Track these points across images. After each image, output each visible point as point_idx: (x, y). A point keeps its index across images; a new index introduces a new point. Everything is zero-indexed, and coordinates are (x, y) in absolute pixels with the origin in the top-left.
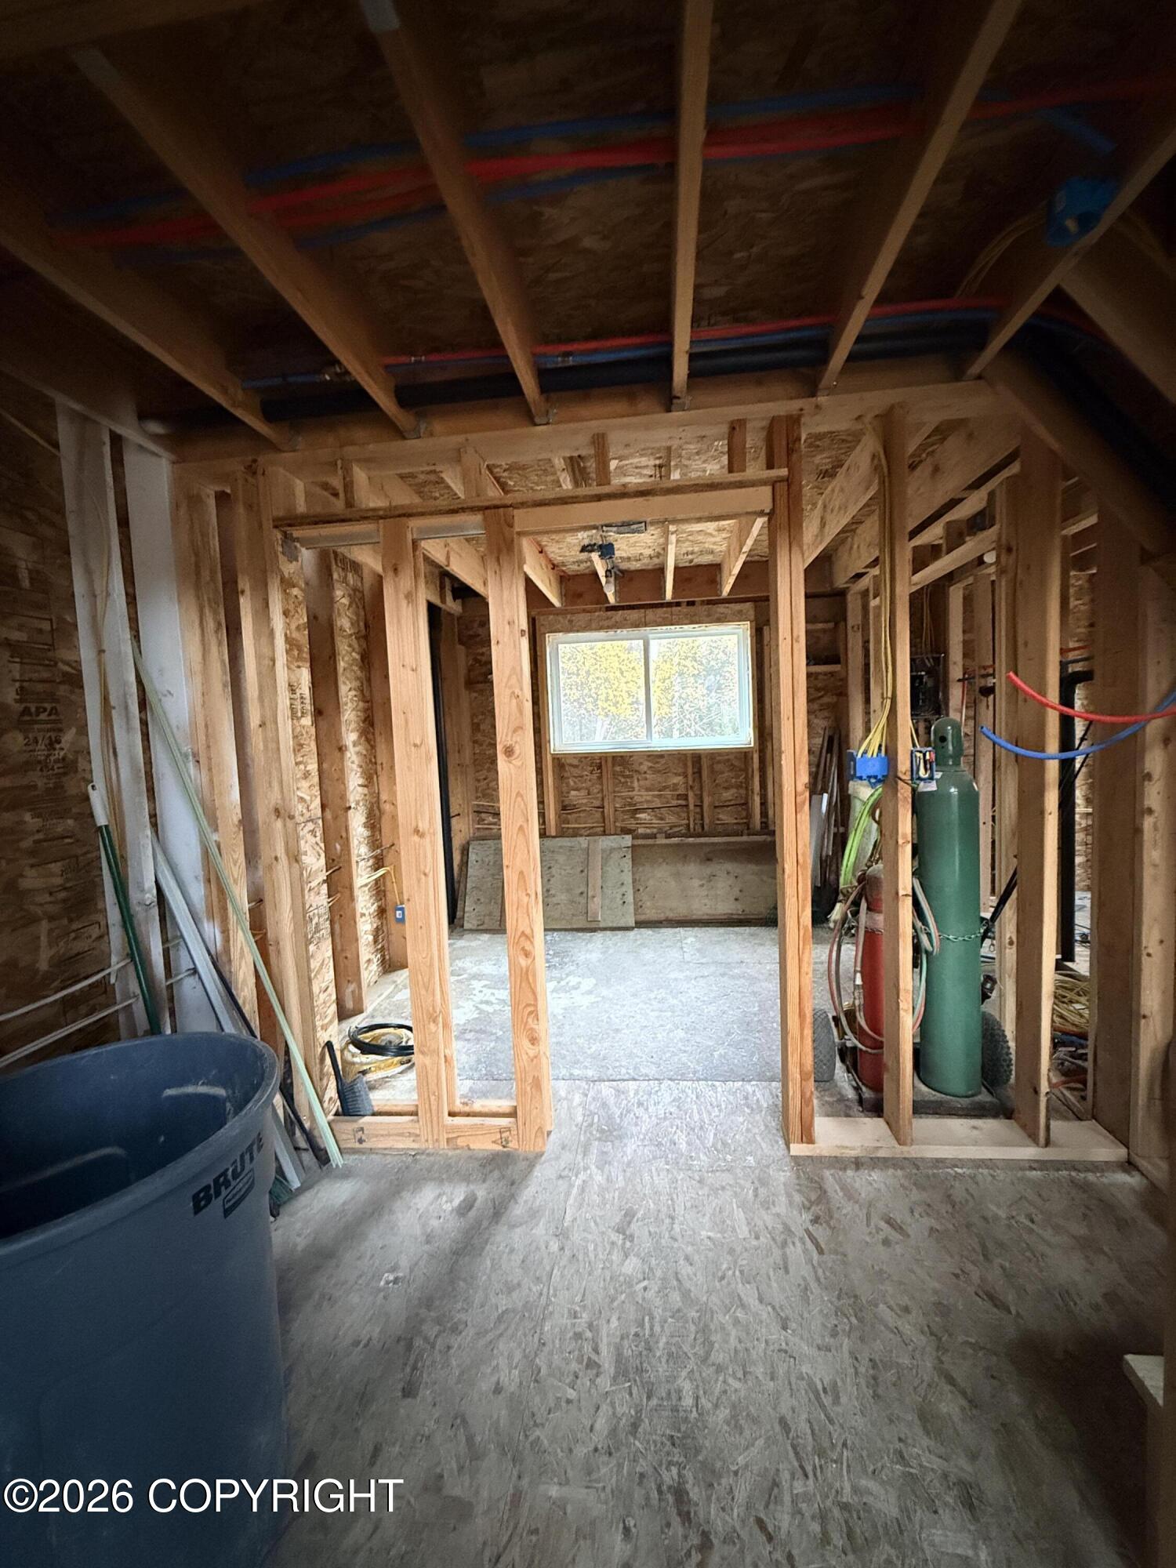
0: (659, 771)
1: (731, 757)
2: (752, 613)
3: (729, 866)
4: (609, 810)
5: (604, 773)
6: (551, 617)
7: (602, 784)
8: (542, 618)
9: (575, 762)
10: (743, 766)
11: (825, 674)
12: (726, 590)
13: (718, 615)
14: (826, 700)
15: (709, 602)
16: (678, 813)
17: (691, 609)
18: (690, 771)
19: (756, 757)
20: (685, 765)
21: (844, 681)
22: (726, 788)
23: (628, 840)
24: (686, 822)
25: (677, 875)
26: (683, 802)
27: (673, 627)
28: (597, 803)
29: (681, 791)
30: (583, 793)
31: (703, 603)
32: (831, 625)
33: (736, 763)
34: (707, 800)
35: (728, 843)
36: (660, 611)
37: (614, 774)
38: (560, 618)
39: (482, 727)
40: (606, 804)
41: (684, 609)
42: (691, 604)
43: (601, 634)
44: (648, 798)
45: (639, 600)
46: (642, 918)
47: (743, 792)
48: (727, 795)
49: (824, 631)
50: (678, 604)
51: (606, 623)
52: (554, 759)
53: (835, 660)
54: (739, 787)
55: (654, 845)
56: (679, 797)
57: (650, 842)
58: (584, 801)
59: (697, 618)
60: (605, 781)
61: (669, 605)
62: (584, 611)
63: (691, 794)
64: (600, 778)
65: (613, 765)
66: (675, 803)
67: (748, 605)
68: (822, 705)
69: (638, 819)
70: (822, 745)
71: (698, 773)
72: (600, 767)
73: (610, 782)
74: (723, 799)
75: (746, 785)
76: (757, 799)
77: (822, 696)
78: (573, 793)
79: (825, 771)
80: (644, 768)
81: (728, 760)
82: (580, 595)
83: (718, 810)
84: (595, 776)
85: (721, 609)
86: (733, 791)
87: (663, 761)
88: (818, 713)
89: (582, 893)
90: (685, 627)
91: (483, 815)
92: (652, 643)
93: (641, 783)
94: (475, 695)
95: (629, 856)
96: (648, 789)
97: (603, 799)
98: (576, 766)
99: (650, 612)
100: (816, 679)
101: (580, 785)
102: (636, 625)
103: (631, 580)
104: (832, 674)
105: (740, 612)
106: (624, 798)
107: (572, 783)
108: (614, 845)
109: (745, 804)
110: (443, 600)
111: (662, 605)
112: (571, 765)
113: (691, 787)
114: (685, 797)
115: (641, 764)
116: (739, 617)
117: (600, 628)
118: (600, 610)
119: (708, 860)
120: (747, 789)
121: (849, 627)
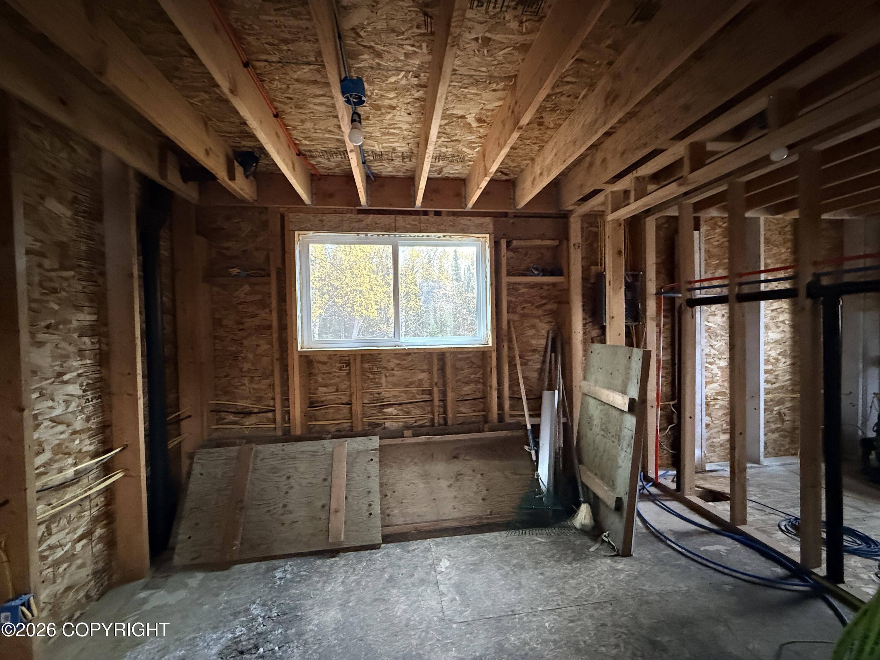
0: (405, 368)
1: (471, 355)
2: (491, 227)
3: (475, 463)
4: (357, 408)
5: (353, 370)
6: (301, 215)
7: (350, 381)
8: (291, 215)
9: (324, 359)
10: (480, 363)
11: (548, 285)
12: (470, 205)
13: (461, 226)
14: (549, 307)
15: (454, 214)
16: (422, 407)
17: (437, 218)
18: (435, 368)
19: (494, 355)
20: (430, 363)
21: (566, 291)
22: (467, 384)
23: (375, 442)
24: (431, 416)
25: (425, 476)
26: (427, 397)
27: (420, 234)
28: (345, 399)
29: (426, 386)
30: (332, 389)
31: (449, 214)
32: (556, 243)
33: (474, 360)
34: (450, 395)
35: (473, 440)
36: (410, 219)
37: (363, 372)
38: (310, 217)
39: (225, 322)
40: (354, 401)
41: (432, 218)
42: (438, 214)
43: (352, 236)
44: (396, 393)
45: (390, 205)
46: (390, 530)
47: (480, 386)
48: (466, 389)
49: (548, 248)
50: (425, 213)
51: (356, 225)
52: (300, 356)
53: (560, 273)
54: (477, 382)
55: (401, 444)
56: (423, 392)
57: (398, 441)
58: (332, 397)
59: (443, 227)
60: (353, 379)
61: (417, 213)
62: (336, 212)
63: (436, 390)
64: (349, 374)
65: (362, 363)
66: (419, 397)
67: (488, 220)
68: (545, 311)
69: (385, 414)
70: (547, 345)
71: (442, 369)
72: (348, 364)
73: (358, 378)
74: (463, 393)
75: (484, 381)
76: (495, 394)
77: (545, 304)
78: (321, 389)
79: (550, 370)
80: (392, 365)
81: (468, 358)
82: (331, 196)
83: (460, 403)
84: (344, 373)
85: (465, 221)
86: (472, 386)
87: (410, 358)
88: (542, 318)
89: (323, 506)
90: (432, 235)
91: (223, 414)
92: (401, 249)
93: (390, 379)
94: (216, 289)
95: (376, 459)
96: (395, 385)
97: (351, 395)
98: (324, 363)
99: (400, 218)
100: (541, 288)
101: (328, 382)
102: (387, 229)
103: (382, 186)
104: (554, 285)
105: (481, 225)
106: (372, 394)
107: (320, 380)
108: (361, 448)
109: (484, 398)
110: (164, 175)
111: (409, 213)
112: (320, 362)
113: (436, 384)
114: (430, 393)
115: (389, 361)
116: (480, 229)
117: (350, 230)
118: (351, 211)
119: (455, 457)
120: (484, 384)
121: (572, 244)
